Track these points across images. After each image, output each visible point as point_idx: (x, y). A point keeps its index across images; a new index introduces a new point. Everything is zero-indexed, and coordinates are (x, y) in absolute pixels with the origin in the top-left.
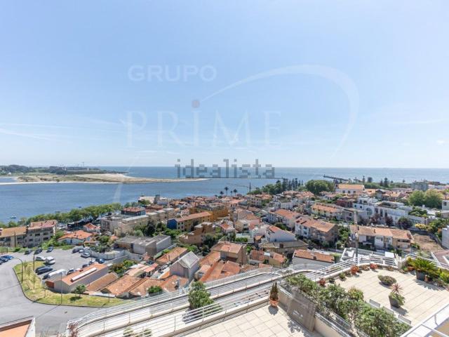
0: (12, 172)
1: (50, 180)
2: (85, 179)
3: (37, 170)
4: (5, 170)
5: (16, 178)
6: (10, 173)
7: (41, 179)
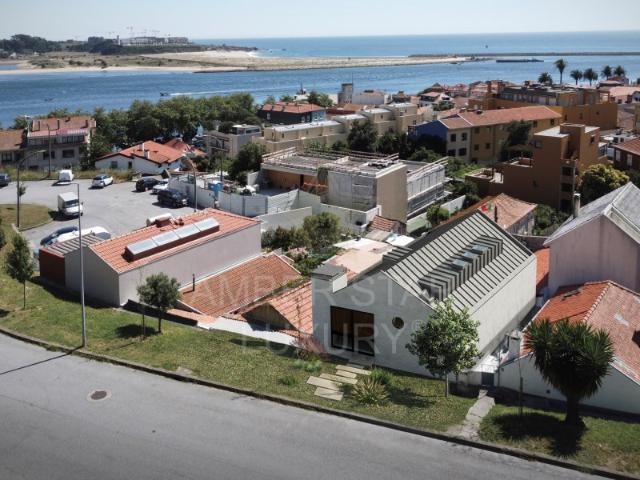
0: (17, 52)
1: (88, 65)
2: (160, 63)
3: (63, 46)
4: (6, 49)
5: (24, 63)
6: (14, 55)
7: (71, 63)
